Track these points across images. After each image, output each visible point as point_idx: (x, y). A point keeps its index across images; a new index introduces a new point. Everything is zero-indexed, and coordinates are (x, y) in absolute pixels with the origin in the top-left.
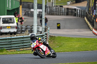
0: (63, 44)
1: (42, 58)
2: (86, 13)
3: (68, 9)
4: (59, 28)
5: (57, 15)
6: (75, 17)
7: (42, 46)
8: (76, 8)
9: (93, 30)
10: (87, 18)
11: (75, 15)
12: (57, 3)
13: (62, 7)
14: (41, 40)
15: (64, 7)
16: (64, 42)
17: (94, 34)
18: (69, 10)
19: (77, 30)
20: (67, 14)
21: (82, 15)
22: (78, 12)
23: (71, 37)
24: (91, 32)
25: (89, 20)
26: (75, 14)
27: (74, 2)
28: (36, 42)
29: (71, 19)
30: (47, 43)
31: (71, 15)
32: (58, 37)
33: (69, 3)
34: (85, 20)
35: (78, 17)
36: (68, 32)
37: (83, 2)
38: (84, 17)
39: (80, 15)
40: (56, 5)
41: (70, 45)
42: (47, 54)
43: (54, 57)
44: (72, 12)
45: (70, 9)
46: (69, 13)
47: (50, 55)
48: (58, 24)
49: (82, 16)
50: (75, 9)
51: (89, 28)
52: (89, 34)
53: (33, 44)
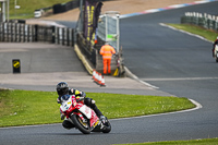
0: (28, 107)
1: (85, 133)
2: (78, 35)
3: (36, 27)
4: (17, 70)
5: (12, 41)
6: (52, 46)
7: (84, 109)
8: (54, 24)
9: (95, 73)
10: (80, 48)
11: (53, 41)
12: (11, 15)
13: (24, 22)
14: (80, 95)
15: (27, 22)
16: (28, 103)
17: (97, 82)
18: (40, 31)
19: (59, 74)
20: (36, 39)
21: (68, 41)
22: (61, 33)
23: (44, 90)
24: (89, 79)
25: (84, 52)
26: (54, 37)
27: (51, 10)
28: (70, 100)
29: (43, 50)
30: (93, 102)
31: (45, 41)
32: (16, 91)
33: (39, 14)
34: (75, 52)
35: (61, 45)
36: (37, 79)
37: (70, 12)
38: (73, 46)
39: (63, 40)
40: (9, 19)
41: (44, 108)
42: (93, 125)
43: (106, 131)
44: (46, 34)
45: (42, 27)
46: (40, 36)
47: (99, 126)
48: (14, 61)
49: (69, 43)
50: (53, 28)
51: (85, 70)
52: (85, 83)
53: (66, 103)
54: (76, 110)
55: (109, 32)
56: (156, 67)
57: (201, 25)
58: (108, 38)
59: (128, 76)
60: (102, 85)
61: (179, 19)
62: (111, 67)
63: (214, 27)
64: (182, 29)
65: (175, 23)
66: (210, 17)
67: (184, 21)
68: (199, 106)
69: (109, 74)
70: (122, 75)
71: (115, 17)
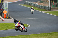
14: (20, 22)
24: (0, 19)
42: (24, 30)
43: (26, 31)
54: (19, 26)
55: (5, 7)
56: (18, 16)
57: (30, 5)
58: (5, 9)
59: (11, 18)
60: (4, 21)
61: (24, 3)
62: (6, 16)
63: (33, 5)
64: (25, 6)
65: (23, 4)
66: (32, 3)
67: (25, 4)
68: (30, 26)
69: (6, 18)
70: (9, 18)
71: (7, 3)
